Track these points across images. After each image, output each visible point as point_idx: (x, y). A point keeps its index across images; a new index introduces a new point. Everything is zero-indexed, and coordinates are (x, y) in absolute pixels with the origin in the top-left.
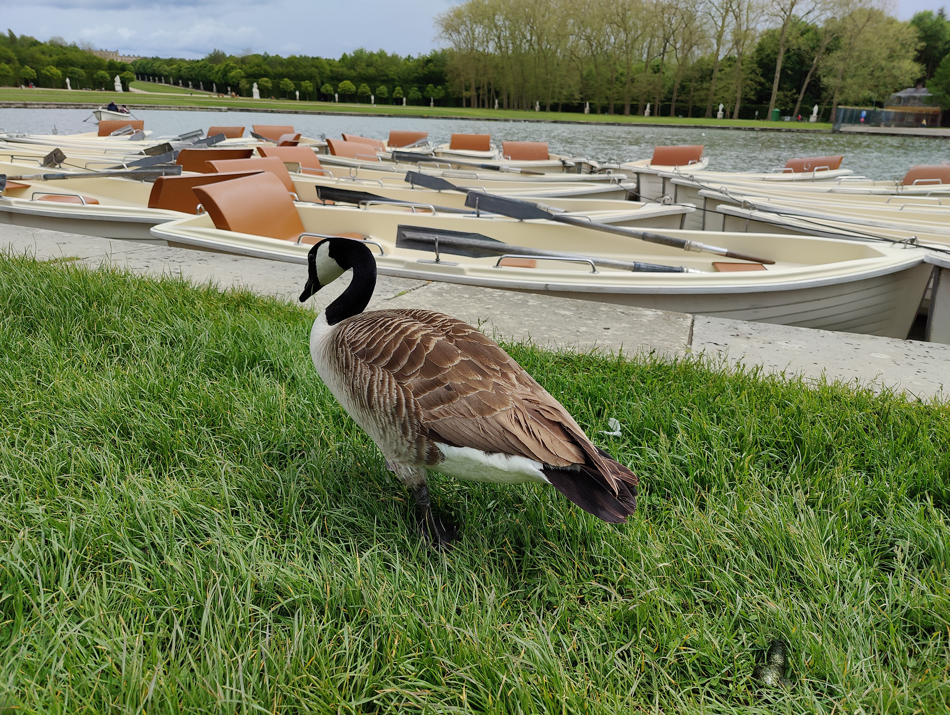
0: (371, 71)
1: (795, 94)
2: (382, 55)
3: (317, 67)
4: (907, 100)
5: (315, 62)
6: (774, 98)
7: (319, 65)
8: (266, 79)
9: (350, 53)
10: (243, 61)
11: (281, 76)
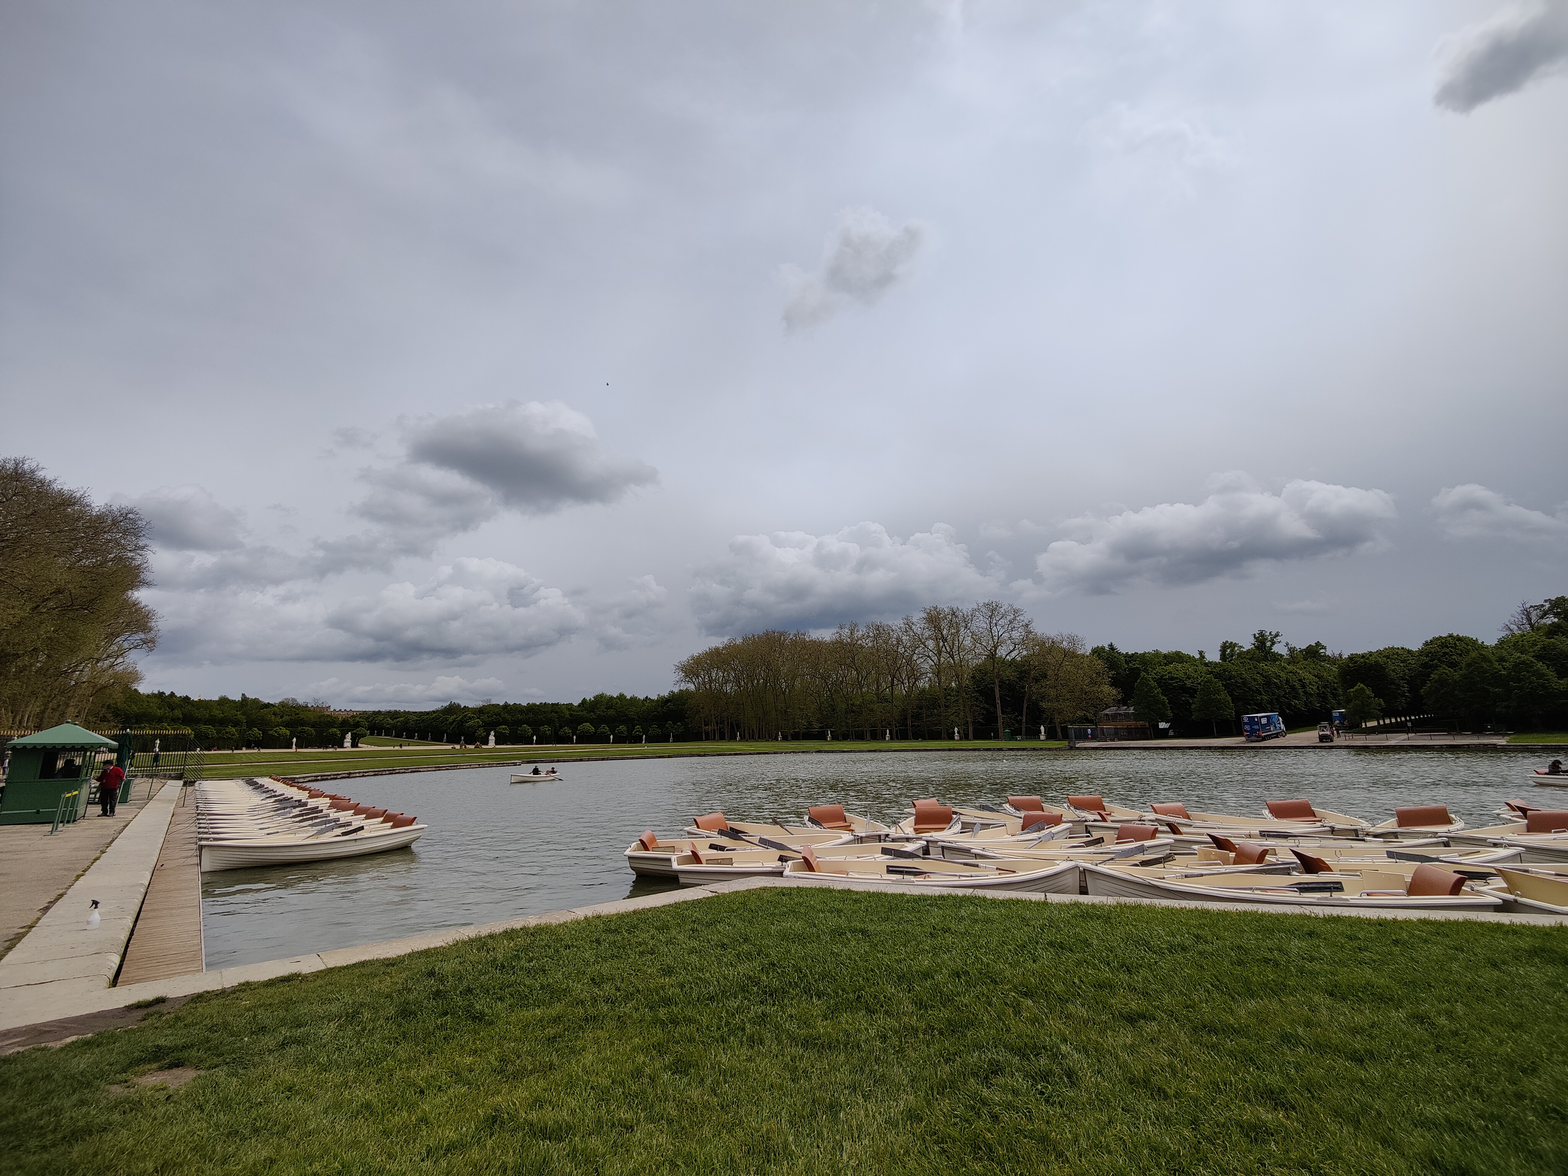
0: (611, 712)
1: (1017, 716)
2: (621, 697)
3: (556, 712)
4: (1115, 717)
5: (555, 708)
6: (1000, 720)
7: (559, 710)
8: (504, 726)
9: (590, 697)
10: (481, 711)
11: (520, 723)
